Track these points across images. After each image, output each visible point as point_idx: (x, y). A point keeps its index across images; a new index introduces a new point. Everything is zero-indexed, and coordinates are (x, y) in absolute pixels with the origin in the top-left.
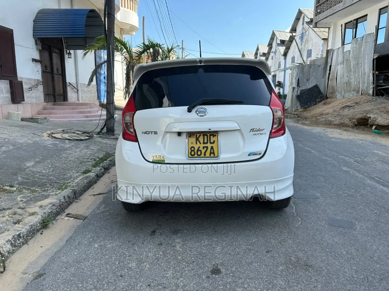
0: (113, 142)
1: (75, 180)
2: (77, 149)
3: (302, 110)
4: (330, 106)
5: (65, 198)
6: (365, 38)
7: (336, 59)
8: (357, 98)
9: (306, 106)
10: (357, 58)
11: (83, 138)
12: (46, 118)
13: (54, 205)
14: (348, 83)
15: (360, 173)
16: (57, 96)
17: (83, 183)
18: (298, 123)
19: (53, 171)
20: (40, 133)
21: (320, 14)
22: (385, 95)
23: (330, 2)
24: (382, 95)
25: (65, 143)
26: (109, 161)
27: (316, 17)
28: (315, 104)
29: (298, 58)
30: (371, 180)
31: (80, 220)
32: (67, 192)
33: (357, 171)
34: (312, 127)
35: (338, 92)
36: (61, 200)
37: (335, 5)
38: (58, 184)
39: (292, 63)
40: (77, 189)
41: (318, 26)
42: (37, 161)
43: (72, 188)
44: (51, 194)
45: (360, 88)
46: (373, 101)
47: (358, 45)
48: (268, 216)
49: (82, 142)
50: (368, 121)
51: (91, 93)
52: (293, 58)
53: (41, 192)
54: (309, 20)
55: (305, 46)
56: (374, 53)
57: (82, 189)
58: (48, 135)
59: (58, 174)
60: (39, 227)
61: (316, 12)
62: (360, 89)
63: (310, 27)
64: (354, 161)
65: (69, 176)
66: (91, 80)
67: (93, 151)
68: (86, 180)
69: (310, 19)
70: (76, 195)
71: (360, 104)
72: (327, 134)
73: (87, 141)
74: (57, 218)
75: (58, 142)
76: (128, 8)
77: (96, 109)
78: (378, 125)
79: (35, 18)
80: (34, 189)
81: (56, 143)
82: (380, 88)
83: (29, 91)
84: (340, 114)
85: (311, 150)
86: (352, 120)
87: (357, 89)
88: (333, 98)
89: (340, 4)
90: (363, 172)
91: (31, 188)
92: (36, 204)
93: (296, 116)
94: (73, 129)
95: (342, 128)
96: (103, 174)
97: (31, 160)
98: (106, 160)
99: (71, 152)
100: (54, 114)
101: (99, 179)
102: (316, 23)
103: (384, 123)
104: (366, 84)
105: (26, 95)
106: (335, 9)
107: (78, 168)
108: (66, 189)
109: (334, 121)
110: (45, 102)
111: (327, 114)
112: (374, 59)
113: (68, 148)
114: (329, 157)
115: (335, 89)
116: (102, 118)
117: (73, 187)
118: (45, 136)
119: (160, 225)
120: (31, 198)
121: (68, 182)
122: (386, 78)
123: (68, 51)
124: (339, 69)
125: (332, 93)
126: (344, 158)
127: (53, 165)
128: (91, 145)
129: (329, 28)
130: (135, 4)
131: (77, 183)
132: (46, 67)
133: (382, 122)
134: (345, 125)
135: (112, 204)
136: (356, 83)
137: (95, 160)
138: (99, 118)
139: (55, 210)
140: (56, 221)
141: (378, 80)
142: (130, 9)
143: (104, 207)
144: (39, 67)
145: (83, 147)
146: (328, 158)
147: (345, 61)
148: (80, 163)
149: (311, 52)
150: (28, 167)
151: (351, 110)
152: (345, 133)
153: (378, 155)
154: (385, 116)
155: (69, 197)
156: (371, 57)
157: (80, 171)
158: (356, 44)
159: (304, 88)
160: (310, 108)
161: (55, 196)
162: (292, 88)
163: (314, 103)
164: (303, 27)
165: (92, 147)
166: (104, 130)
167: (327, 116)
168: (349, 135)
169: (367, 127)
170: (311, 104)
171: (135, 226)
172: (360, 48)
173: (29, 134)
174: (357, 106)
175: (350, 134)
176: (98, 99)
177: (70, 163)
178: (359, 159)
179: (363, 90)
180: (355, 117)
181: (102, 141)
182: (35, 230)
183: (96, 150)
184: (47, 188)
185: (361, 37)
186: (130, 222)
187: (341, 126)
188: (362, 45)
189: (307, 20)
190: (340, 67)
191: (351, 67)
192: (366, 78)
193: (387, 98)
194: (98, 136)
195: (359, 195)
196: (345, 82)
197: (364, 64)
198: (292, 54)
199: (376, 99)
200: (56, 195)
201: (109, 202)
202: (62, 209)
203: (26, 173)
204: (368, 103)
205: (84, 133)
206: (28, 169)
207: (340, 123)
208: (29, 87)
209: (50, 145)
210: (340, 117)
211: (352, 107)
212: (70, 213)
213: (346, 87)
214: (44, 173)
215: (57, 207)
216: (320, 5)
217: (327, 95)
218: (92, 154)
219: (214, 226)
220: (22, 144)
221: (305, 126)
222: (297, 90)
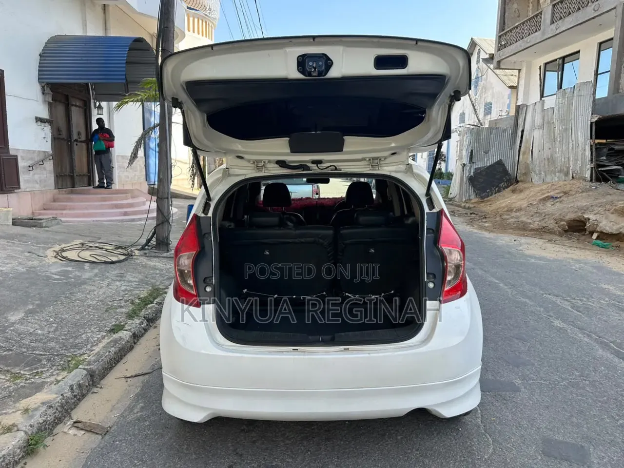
0: (166, 265)
1: (94, 348)
2: (103, 281)
3: (477, 200)
4: (522, 196)
5: (72, 389)
6: (578, 89)
7: (531, 120)
8: (566, 185)
9: (484, 194)
10: (564, 120)
11: (114, 259)
12: (55, 218)
13: (51, 407)
14: (551, 160)
15: (584, 333)
16: (78, 177)
17: (107, 354)
18: (472, 226)
19: (56, 330)
20: (41, 251)
21: (505, 47)
22: (610, 180)
23: (522, 30)
24: (606, 180)
25: (84, 269)
26: (156, 304)
27: (499, 52)
28: (499, 191)
29: (469, 115)
30: (603, 348)
31: (97, 435)
32: (78, 375)
33: (579, 328)
34: (495, 234)
35: (535, 173)
36: (65, 395)
37: (529, 34)
38: (61, 360)
39: (460, 123)
40: (96, 367)
41: (502, 66)
42: (29, 310)
43: (86, 367)
44: (48, 380)
45: (571, 168)
46: (592, 190)
47: (566, 99)
48: (435, 433)
49: (112, 266)
50: (585, 225)
51: (136, 171)
52: (462, 116)
53: (30, 379)
54: (487, 56)
55: (481, 97)
56: (592, 114)
57: (106, 366)
58: (55, 254)
59: (65, 335)
60: (19, 455)
61: (499, 45)
62: (569, 169)
63: (489, 67)
64: (572, 307)
65: (85, 340)
66: (134, 155)
67: (130, 283)
68: (113, 349)
69: (490, 54)
70: (95, 379)
71: (572, 195)
72: (521, 248)
73: (122, 264)
74: (55, 431)
75: (70, 269)
76: (199, 33)
77: (142, 199)
78: (602, 232)
79: (43, 50)
80: (18, 372)
81: (66, 270)
82: (603, 169)
83: (30, 170)
84: (538, 211)
85: (497, 281)
86: (559, 221)
87: (565, 169)
88: (527, 183)
89: (536, 33)
90: (589, 330)
91: (12, 370)
92: (17, 405)
93: (469, 212)
94: (100, 238)
95: (544, 237)
96: (146, 330)
97: (19, 308)
98: (152, 303)
99: (93, 288)
100: (70, 209)
101: (138, 340)
102: (499, 62)
103: (612, 230)
104: (579, 162)
105: (23, 178)
106: (528, 41)
107: (101, 321)
108: (77, 368)
109: (530, 223)
110: (55, 189)
111: (519, 210)
112: (592, 123)
113: (88, 279)
114: (529, 298)
115: (531, 167)
116: (150, 216)
117: (89, 363)
118: (49, 257)
119: (241, 456)
120: (10, 392)
121: (81, 352)
122: (611, 153)
123: (98, 104)
124: (535, 137)
125: (525, 174)
126: (554, 299)
127: (57, 316)
128: (127, 271)
129: (520, 70)
130: (210, 27)
131: (96, 354)
132: (59, 130)
133: (608, 228)
134: (549, 230)
135: (156, 401)
136: (563, 160)
137: (132, 303)
138: (146, 216)
139: (52, 417)
140: (52, 438)
141: (598, 155)
142: (203, 35)
143: (142, 407)
144: (47, 130)
145: (114, 278)
146: (528, 301)
147: (547, 124)
148: (107, 311)
149: (491, 107)
150: (13, 324)
151: (558, 205)
152: (550, 246)
153: (608, 294)
154: (613, 217)
155: (80, 386)
156: (588, 120)
157: (105, 327)
158: (563, 97)
159: (480, 165)
160: (490, 197)
161: (55, 384)
162: (461, 165)
163: (497, 189)
164: (478, 67)
165: (129, 277)
166: (151, 242)
167: (518, 214)
168: (557, 252)
169: (584, 235)
170: (491, 190)
171: (194, 456)
172: (570, 104)
173: (23, 252)
174: (566, 197)
175: (558, 250)
176: (146, 181)
177: (89, 311)
178: (579, 301)
179: (574, 171)
180: (564, 218)
181: (147, 263)
182: (10, 463)
183: (136, 282)
184: (42, 368)
185: (571, 88)
186: (186, 446)
187: (541, 232)
188: (572, 99)
189: (484, 56)
190: (537, 134)
191: (556, 135)
192: (580, 154)
193: (614, 185)
194: (142, 252)
195: (587, 382)
196: (545, 157)
197: (577, 131)
198: (461, 108)
199: (596, 187)
200: (58, 382)
201: (151, 397)
202: (66, 411)
203: (6, 338)
204: (584, 194)
205: (118, 247)
206: (12, 328)
207: (540, 228)
208: (29, 165)
209: (56, 274)
210: (539, 216)
211: (558, 200)
212: (80, 419)
213: (548, 165)
214: (39, 335)
215: (57, 409)
216: (505, 34)
217: (518, 178)
218: (128, 291)
219: (338, 458)
220: (7, 274)
221: (484, 232)
222: (470, 169)
